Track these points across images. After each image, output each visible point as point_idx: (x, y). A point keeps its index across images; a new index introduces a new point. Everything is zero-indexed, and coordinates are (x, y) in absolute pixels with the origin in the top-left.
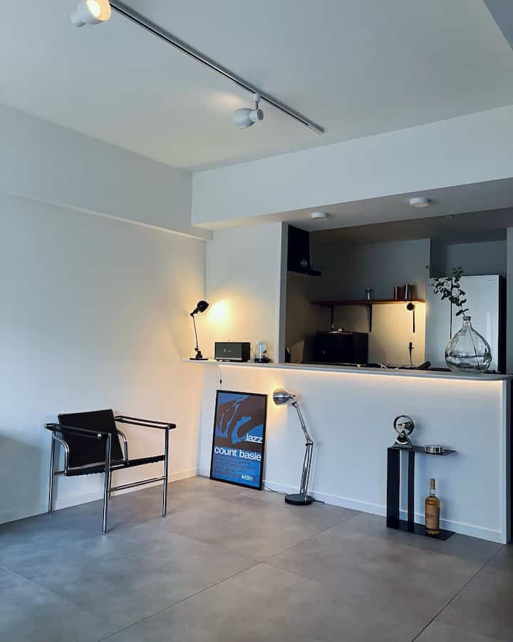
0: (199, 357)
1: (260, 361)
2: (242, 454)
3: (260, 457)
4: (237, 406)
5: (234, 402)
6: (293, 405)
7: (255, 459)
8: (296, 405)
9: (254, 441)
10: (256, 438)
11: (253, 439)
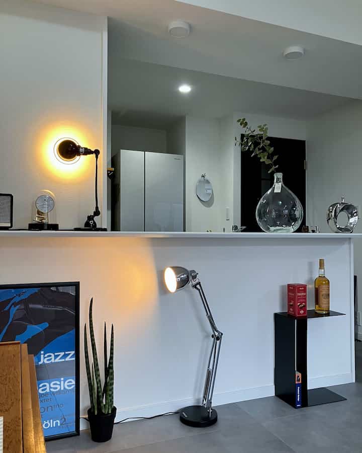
3: (73, 383)
5: (7, 302)
6: (195, 286)
7: (62, 389)
8: (198, 286)
9: (57, 360)
10: (62, 354)
11: (56, 357)
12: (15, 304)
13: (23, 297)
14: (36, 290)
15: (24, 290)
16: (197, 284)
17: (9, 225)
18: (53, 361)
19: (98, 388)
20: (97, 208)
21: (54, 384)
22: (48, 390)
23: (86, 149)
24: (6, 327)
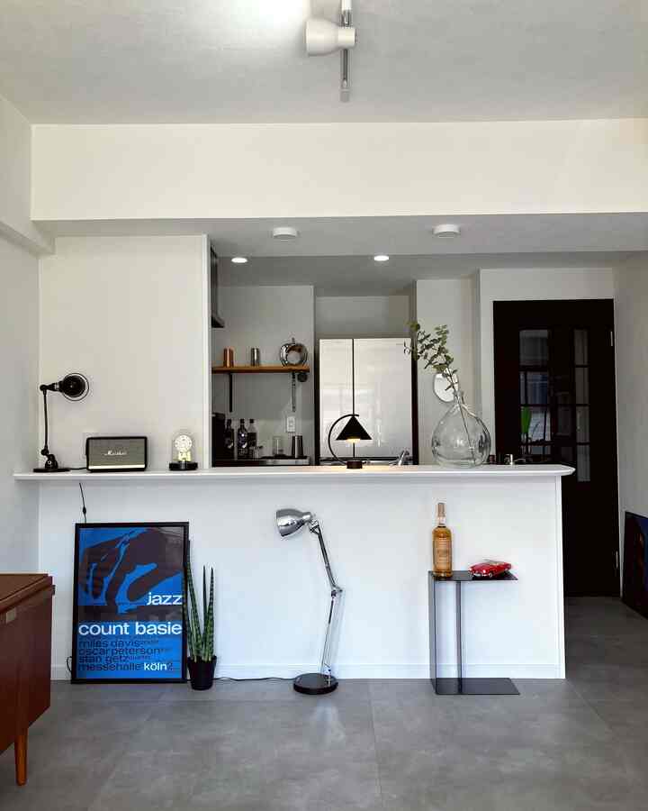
0: (53, 466)
1: (183, 467)
2: (141, 630)
3: (181, 628)
4: (123, 549)
5: (117, 541)
6: (312, 530)
7: (169, 633)
8: (317, 530)
9: (164, 603)
10: (170, 597)
11: (164, 599)
12: (125, 543)
13: (133, 536)
14: (144, 529)
15: (133, 529)
16: (316, 527)
17: (143, 466)
18: (160, 603)
19: (197, 635)
20: (46, 446)
21: (162, 627)
22: (155, 632)
23: (54, 390)
24: (117, 566)
